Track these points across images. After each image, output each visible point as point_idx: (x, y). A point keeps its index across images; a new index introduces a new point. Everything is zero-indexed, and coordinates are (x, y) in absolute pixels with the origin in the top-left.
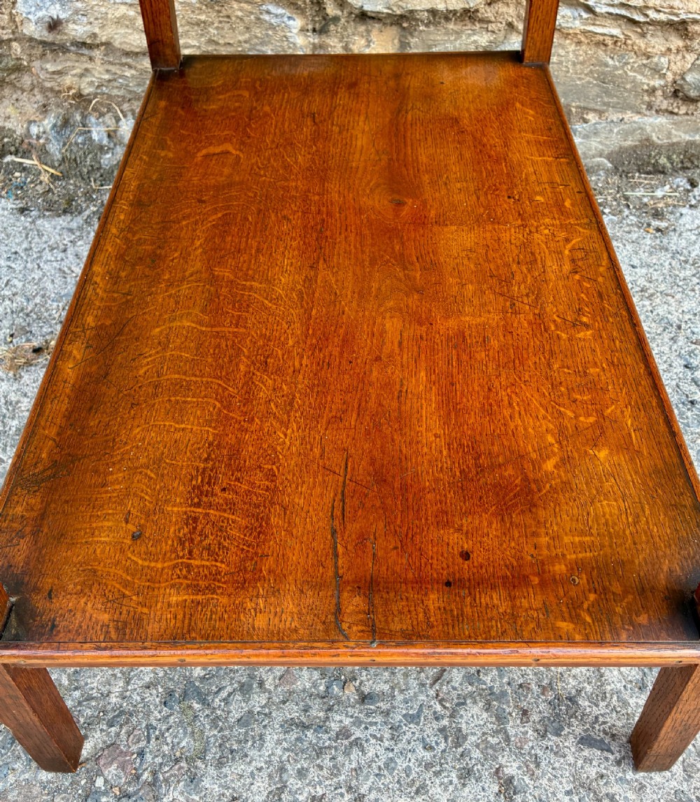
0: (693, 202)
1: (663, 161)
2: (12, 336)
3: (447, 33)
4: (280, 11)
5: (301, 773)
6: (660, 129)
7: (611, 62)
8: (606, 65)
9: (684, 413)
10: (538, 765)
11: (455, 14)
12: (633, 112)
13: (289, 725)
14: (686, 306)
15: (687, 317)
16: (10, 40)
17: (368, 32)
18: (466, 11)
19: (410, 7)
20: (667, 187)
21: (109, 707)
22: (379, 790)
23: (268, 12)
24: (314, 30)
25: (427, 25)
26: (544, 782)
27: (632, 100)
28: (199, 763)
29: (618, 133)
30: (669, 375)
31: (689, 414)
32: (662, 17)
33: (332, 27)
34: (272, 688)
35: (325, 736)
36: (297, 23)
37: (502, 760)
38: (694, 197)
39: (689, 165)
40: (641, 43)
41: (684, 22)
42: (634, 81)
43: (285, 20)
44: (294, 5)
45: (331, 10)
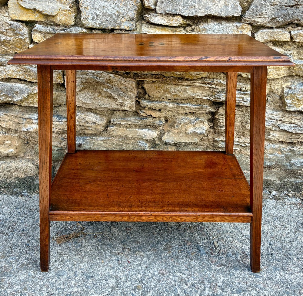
0: (271, 198)
2: (57, 234)
4: (143, 142)
8: (237, 157)
9: (269, 257)
11: (191, 144)
12: (247, 170)
14: (269, 227)
15: (270, 231)
16: (65, 149)
18: (194, 143)
19: (179, 142)
23: (140, 142)
24: (152, 147)
25: (184, 146)
27: (246, 167)
30: (264, 247)
31: (271, 257)
33: (157, 146)
36: (147, 145)
38: (271, 196)
39: (268, 186)
40: (245, 152)
42: (245, 162)
43: (144, 144)
44: (147, 141)
45: (157, 142)
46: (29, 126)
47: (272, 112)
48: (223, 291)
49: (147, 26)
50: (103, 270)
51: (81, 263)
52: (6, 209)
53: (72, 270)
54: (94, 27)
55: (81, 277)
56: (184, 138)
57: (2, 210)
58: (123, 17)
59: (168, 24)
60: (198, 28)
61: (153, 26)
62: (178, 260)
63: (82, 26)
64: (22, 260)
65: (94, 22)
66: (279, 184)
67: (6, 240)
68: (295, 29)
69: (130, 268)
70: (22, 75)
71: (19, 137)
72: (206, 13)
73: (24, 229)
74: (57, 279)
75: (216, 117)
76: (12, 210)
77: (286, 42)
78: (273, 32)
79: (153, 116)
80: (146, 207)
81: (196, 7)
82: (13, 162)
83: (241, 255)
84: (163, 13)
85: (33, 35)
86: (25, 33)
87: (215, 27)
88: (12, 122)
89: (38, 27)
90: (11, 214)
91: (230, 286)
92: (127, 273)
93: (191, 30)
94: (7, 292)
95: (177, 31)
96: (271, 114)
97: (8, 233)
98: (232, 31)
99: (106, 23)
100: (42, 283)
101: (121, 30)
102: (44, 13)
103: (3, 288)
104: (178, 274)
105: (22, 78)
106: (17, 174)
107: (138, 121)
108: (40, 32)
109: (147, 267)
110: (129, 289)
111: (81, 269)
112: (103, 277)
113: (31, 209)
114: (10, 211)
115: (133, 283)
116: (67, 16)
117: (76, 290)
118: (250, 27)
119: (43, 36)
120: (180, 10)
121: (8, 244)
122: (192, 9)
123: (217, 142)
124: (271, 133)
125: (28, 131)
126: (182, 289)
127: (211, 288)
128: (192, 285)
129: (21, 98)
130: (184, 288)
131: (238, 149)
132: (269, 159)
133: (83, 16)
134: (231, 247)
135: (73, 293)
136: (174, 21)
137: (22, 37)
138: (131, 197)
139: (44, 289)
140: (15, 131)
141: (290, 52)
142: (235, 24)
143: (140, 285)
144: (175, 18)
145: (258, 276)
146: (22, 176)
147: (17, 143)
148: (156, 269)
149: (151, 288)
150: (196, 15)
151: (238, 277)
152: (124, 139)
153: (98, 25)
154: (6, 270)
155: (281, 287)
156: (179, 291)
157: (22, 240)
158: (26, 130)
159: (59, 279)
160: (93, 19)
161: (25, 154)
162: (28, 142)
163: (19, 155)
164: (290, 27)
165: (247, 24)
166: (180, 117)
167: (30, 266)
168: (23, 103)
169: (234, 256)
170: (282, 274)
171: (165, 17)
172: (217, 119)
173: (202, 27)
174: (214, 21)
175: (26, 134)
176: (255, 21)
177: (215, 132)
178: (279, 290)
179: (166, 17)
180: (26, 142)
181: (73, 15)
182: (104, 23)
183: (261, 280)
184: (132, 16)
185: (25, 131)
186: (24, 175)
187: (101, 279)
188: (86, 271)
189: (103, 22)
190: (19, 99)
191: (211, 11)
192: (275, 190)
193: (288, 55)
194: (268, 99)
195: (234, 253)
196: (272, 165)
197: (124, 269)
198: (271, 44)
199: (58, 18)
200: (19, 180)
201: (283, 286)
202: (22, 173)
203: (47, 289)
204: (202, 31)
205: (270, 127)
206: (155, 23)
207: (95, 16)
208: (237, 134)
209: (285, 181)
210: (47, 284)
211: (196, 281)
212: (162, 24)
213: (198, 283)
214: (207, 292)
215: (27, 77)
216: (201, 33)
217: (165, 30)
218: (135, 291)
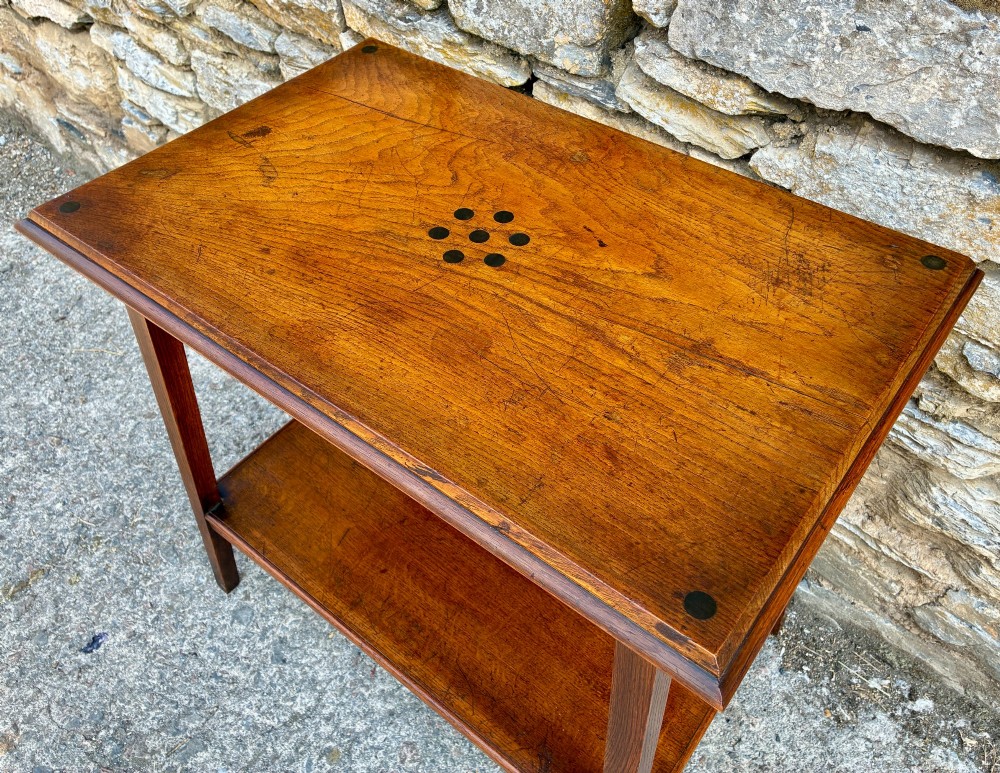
0: (899, 713)
1: (891, 657)
6: (891, 631)
7: (844, 558)
8: (839, 558)
12: (864, 604)
20: (887, 682)
27: (863, 595)
29: (848, 610)
32: (894, 557)
38: (903, 709)
39: (917, 676)
40: (872, 562)
41: (915, 571)
49: (641, 77)
50: (314, 660)
51: (294, 612)
53: (268, 620)
54: (481, 36)
55: (268, 647)
58: (561, 29)
59: (699, 98)
60: (812, 142)
61: (656, 84)
63: (452, 21)
65: (481, 19)
66: (957, 693)
69: (363, 690)
72: (849, 105)
74: (229, 623)
80: (383, 628)
81: (814, 68)
84: (686, 54)
85: (344, 9)
87: (875, 165)
92: (345, 700)
93: (790, 139)
94: (142, 597)
95: (731, 129)
98: (942, 204)
99: (513, 34)
100: (201, 615)
101: (554, 68)
108: (356, 7)
109: (391, 713)
110: (315, 744)
111: (283, 628)
112: (300, 677)
115: (335, 734)
117: (236, 674)
119: (366, 18)
120: (748, 64)
122: (794, 72)
131: (850, 542)
132: (946, 625)
135: (226, 676)
136: (720, 92)
137: (323, 7)
138: (384, 571)
139: (195, 631)
142: (967, 183)
143: (341, 750)
144: (727, 84)
148: (403, 733)
150: (807, 99)
153: (491, 35)
159: (232, 626)
160: (478, 11)
171: (693, 68)
173: (824, 148)
179: (698, 73)
182: (506, 32)
184: (586, 35)
187: (291, 681)
188: (288, 636)
189: (503, 28)
191: (871, 101)
196: (951, 644)
197: (348, 685)
204: (819, 163)
205: (985, 553)
206: (658, 80)
208: (867, 506)
209: (977, 698)
210: (206, 624)
212: (681, 91)
216: (815, 167)
217: (695, 114)
218: (320, 758)
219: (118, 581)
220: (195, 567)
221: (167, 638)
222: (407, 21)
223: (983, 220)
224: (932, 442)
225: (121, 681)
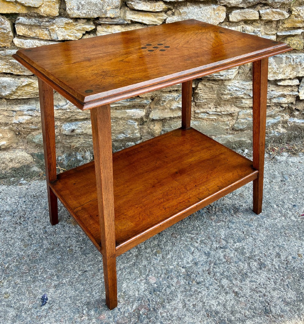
1: (234, 146)
2: (69, 216)
3: (174, 122)
4: (132, 121)
5: (189, 300)
6: (231, 138)
8: (214, 125)
10: (242, 288)
11: (176, 118)
12: (223, 135)
13: (182, 292)
16: (58, 135)
17: (154, 123)
18: (178, 116)
19: (164, 117)
21: (136, 298)
22: (208, 300)
23: (129, 122)
24: (140, 124)
25: (169, 121)
26: (244, 291)
27: (222, 132)
28: (164, 303)
29: (221, 140)
32: (225, 113)
33: (145, 123)
34: (175, 285)
35: (192, 292)
36: (136, 124)
37: (234, 289)
38: (244, 154)
39: (241, 146)
40: (222, 119)
41: (231, 113)
42: (222, 128)
43: (134, 123)
44: (136, 120)
45: (145, 120)
46: (20, 117)
47: (244, 83)
48: (227, 243)
49: (131, 12)
52: (10, 200)
54: (80, 17)
56: (169, 113)
57: (6, 201)
58: (108, 5)
59: (151, 10)
60: (178, 12)
61: (136, 12)
62: (183, 223)
63: (67, 16)
64: (46, 246)
65: (80, 11)
66: (250, 143)
67: (22, 229)
68: (263, 8)
70: (9, 69)
71: (11, 130)
73: (36, 216)
74: (85, 257)
75: (196, 91)
76: (16, 200)
77: (255, 21)
78: (245, 12)
79: (140, 97)
82: (7, 153)
83: (233, 210)
85: (16, 29)
86: (8, 27)
87: (195, 10)
88: (2, 116)
89: (22, 19)
90: (17, 204)
91: (231, 238)
93: (172, 14)
94: (43, 277)
95: (159, 16)
96: (242, 85)
97: (21, 222)
98: (209, 13)
99: (92, 12)
100: (72, 263)
101: (106, 18)
102: (26, 5)
103: (39, 274)
104: (187, 235)
105: (9, 71)
106: (11, 165)
107: (126, 103)
108: (24, 25)
110: (150, 255)
113: (34, 196)
114: (14, 201)
115: (152, 249)
116: (51, 7)
118: (224, 8)
119: (27, 28)
121: (26, 233)
123: (198, 113)
124: (243, 101)
125: (19, 123)
126: (194, 247)
127: (217, 242)
128: (202, 241)
129: (10, 92)
130: (196, 246)
131: (215, 117)
132: (241, 123)
133: (68, 6)
134: (224, 204)
136: (156, 6)
137: (5, 31)
139: (77, 267)
140: (6, 124)
141: (259, 29)
142: (212, 7)
143: (159, 250)
144: (158, 4)
145: (251, 225)
146: (17, 165)
147: (9, 135)
148: (168, 234)
149: (168, 250)
150: (177, 0)
151: (235, 229)
152: (114, 120)
153: (84, 15)
154: (34, 258)
155: (270, 231)
156: (193, 249)
157: (38, 227)
158: (18, 122)
159: (87, 257)
160: (78, 9)
161: (17, 144)
162: (19, 133)
163: (11, 146)
164: (259, 7)
165: (222, 6)
166: (165, 95)
167: (55, 250)
168: (12, 96)
169: (228, 212)
170: (268, 220)
172: (197, 93)
173: (183, 11)
174: (193, 4)
175: (18, 125)
176: (229, 3)
177: (196, 105)
178: (269, 234)
179: (149, 4)
180: (18, 133)
181: (57, 6)
182: (89, 13)
183: (254, 228)
184: (117, 4)
185: (16, 123)
186: (19, 165)
189: (88, 12)
190: (7, 93)
192: (247, 149)
193: (257, 32)
194: (240, 71)
195: (227, 209)
196: (244, 128)
198: (243, 23)
199: (42, 10)
200: (15, 170)
201: (272, 230)
202: (18, 163)
203: (79, 268)
204: (182, 15)
205: (242, 96)
206: (139, 9)
207: (80, 6)
208: (214, 105)
210: (77, 263)
211: (204, 238)
212: (146, 10)
213: (206, 239)
214: (215, 245)
215: (13, 70)
216: (182, 16)
217: (149, 16)
218: (156, 255)
219: (26, 282)
220: (52, 257)
221: (69, 276)
222: (49, 22)
223: (217, 13)
224: (224, 73)
225: (70, 298)
